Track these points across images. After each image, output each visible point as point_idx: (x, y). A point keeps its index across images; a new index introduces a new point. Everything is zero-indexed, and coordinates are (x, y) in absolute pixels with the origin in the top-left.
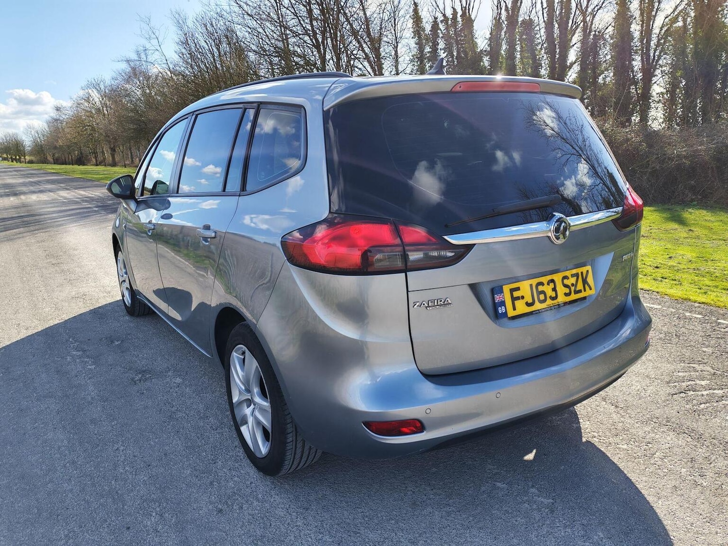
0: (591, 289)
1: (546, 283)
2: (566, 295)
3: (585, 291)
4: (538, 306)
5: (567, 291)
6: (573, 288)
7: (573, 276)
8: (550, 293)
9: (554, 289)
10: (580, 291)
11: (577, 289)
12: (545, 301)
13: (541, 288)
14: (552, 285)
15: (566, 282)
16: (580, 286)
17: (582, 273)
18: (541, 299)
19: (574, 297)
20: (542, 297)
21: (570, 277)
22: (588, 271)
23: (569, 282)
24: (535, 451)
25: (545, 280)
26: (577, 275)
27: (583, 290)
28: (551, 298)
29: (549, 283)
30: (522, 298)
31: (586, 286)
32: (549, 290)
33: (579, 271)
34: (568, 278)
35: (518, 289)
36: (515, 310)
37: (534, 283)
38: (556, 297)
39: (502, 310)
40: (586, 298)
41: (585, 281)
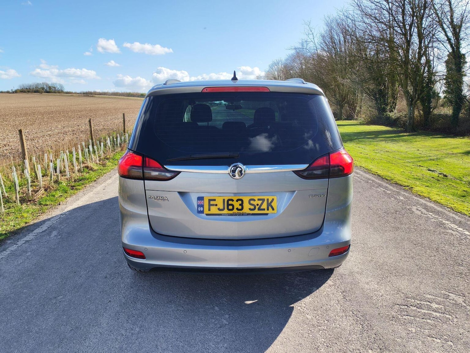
0: (273, 209)
1: (235, 200)
2: (250, 209)
3: (268, 209)
4: (226, 212)
5: (252, 207)
6: (257, 207)
7: (259, 200)
9: (242, 205)
10: (264, 210)
11: (261, 208)
12: (232, 210)
13: (230, 202)
14: (240, 202)
15: (252, 202)
16: (264, 206)
17: (268, 200)
18: (229, 208)
19: (256, 211)
21: (256, 200)
22: (273, 200)
23: (255, 203)
24: (256, 301)
25: (235, 199)
26: (263, 200)
27: (266, 209)
28: (237, 209)
29: (237, 200)
30: (216, 205)
31: (270, 208)
32: (237, 205)
33: (266, 198)
34: (254, 200)
35: (214, 200)
36: (209, 211)
37: (226, 199)
38: (241, 209)
39: (201, 209)
40: (268, 214)
41: (269, 205)
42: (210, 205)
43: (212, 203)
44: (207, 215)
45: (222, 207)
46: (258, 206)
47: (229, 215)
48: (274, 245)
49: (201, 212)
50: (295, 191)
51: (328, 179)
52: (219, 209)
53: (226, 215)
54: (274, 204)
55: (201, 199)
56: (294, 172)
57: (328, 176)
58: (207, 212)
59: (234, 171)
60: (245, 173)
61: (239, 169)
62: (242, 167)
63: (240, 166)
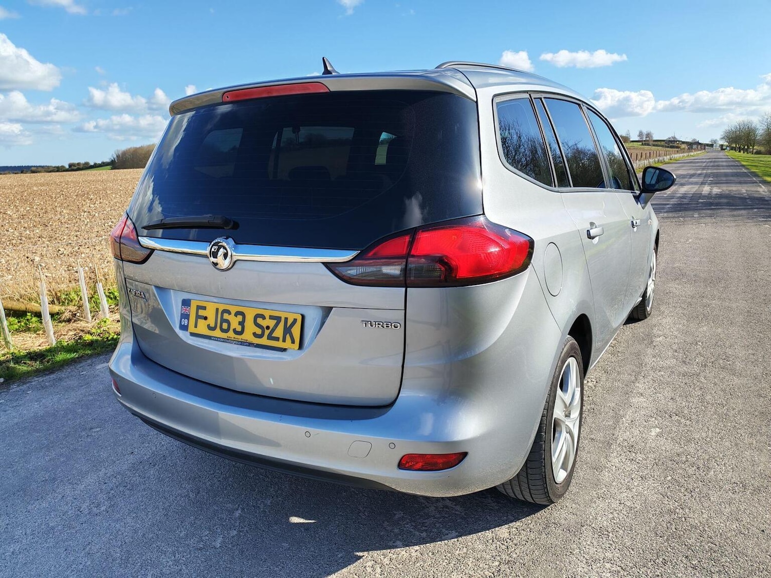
0: (293, 342)
1: (233, 313)
2: (255, 334)
3: (284, 341)
4: (217, 333)
5: (259, 331)
6: (267, 332)
7: (271, 317)
8: (235, 325)
9: (242, 323)
10: (277, 339)
11: (273, 335)
12: (226, 331)
13: (226, 316)
14: (240, 318)
15: (260, 321)
16: (279, 332)
17: (286, 319)
18: (223, 327)
19: (264, 341)
20: (225, 326)
21: (267, 317)
22: (295, 321)
23: (264, 323)
24: (314, 521)
25: (233, 310)
26: (278, 319)
27: (281, 339)
28: (234, 330)
29: (237, 314)
30: (206, 318)
31: (288, 336)
32: (235, 322)
33: (283, 315)
34: (263, 317)
35: (204, 308)
36: (196, 326)
37: (221, 308)
38: (241, 333)
39: (185, 322)
40: (285, 350)
41: (287, 330)
42: (198, 317)
43: (201, 313)
44: (192, 334)
45: (212, 325)
46: (269, 331)
47: (222, 340)
48: (283, 416)
49: (184, 328)
50: (331, 308)
51: (404, 289)
52: (208, 326)
53: (217, 339)
54: (296, 331)
55: (186, 303)
56: (326, 264)
57: (404, 281)
58: (192, 329)
59: (215, 255)
60: (235, 259)
61: (222, 250)
62: (227, 247)
63: (224, 244)
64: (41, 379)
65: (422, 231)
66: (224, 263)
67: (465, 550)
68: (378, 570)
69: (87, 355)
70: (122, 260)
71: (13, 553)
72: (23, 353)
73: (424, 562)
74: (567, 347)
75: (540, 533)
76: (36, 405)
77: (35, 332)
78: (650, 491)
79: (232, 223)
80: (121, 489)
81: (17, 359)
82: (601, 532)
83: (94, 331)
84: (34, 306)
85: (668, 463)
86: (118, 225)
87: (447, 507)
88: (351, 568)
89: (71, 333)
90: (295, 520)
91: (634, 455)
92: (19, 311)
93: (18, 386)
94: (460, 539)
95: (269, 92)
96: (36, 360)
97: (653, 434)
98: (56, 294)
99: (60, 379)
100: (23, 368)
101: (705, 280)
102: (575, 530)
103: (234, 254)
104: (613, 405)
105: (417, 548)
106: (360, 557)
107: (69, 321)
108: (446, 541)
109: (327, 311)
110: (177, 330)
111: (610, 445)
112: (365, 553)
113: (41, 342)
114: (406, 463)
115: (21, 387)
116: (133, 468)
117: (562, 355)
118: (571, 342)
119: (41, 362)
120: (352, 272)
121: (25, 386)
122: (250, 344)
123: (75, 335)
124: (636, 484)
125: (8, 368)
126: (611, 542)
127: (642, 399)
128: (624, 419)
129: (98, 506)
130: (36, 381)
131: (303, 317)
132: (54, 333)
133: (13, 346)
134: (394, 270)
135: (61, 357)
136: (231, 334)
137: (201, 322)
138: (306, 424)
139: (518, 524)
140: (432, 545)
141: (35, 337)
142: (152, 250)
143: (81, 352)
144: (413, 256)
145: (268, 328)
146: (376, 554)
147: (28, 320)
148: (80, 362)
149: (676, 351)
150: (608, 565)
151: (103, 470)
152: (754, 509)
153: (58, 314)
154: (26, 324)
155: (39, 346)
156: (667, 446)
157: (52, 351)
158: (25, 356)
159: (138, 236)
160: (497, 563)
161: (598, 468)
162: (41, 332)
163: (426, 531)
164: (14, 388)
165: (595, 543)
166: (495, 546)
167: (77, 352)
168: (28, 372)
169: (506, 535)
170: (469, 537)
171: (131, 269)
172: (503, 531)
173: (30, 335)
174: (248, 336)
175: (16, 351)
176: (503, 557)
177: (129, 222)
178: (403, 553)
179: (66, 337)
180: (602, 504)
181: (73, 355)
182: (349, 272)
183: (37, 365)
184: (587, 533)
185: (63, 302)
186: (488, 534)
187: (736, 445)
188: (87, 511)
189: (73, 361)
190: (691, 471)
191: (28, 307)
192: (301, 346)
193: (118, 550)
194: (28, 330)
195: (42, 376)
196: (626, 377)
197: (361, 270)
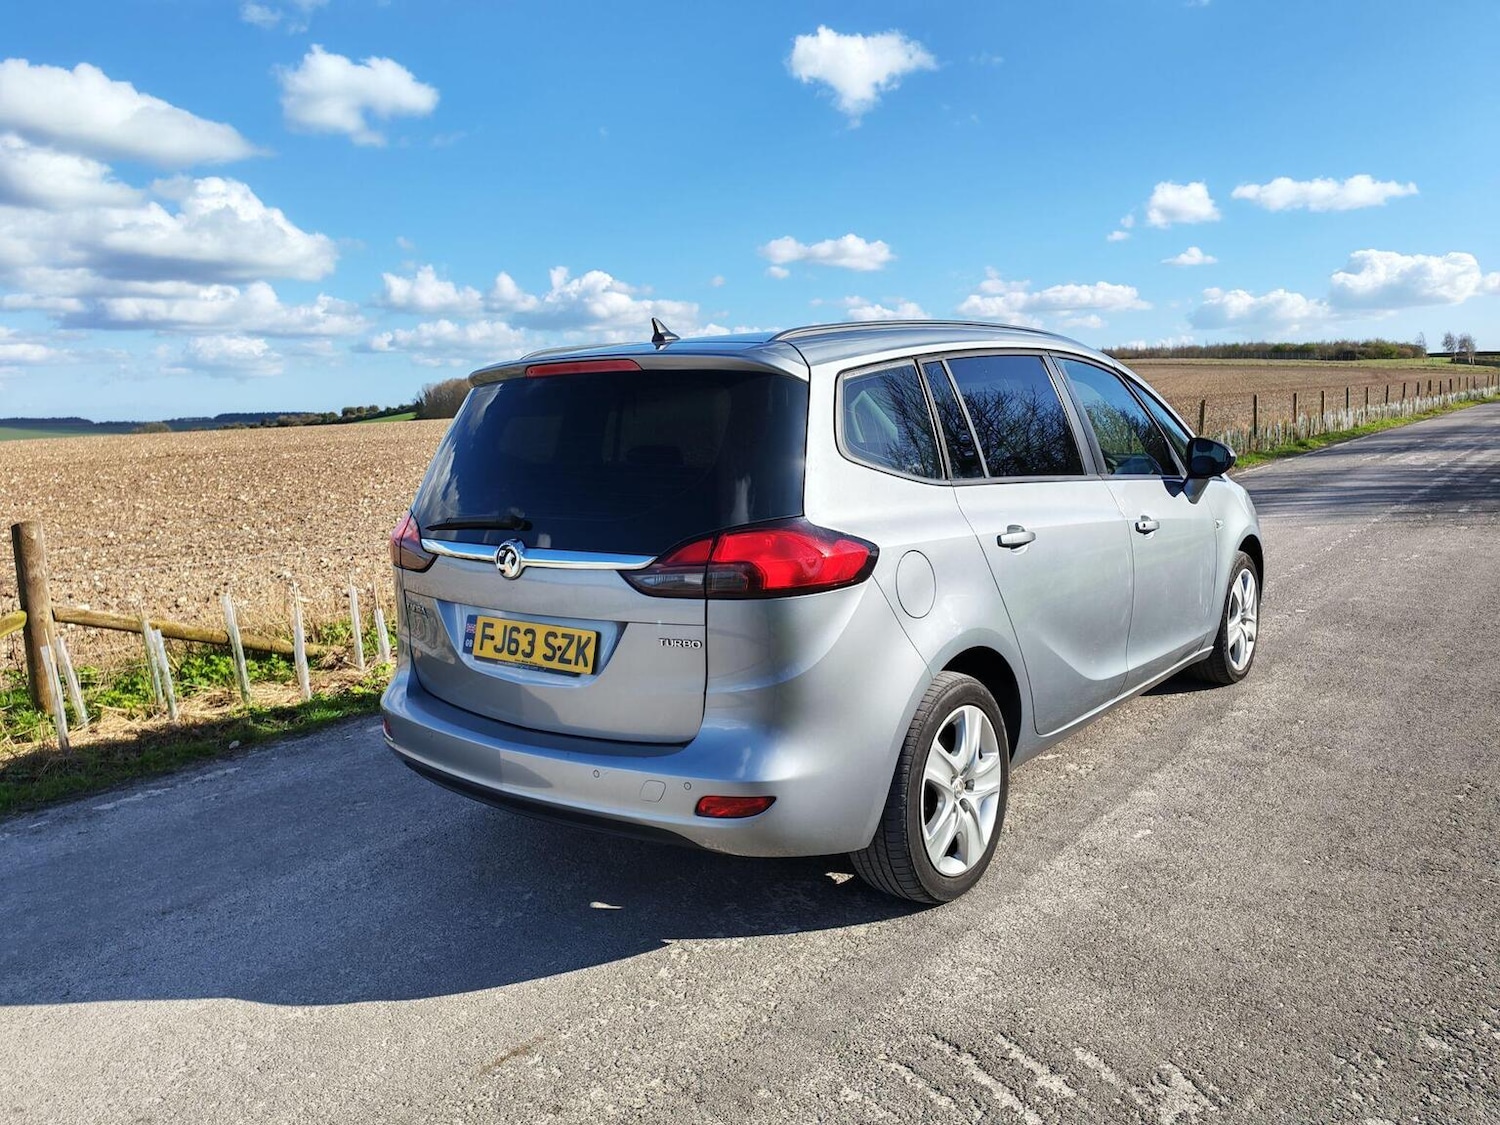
0: (586, 665)
1: (522, 631)
2: (546, 657)
3: (576, 663)
4: (505, 656)
5: (550, 653)
6: (559, 653)
7: (564, 636)
8: (524, 646)
9: (532, 644)
10: (569, 662)
11: (565, 657)
12: (514, 653)
13: (515, 635)
14: (530, 637)
15: (551, 640)
16: (571, 654)
17: (580, 637)
18: (511, 649)
19: (555, 664)
20: (513, 647)
21: (559, 635)
22: (589, 639)
23: (556, 642)
24: (620, 908)
25: (523, 627)
26: (570, 638)
27: (573, 662)
28: (523, 652)
29: (529, 631)
30: (492, 638)
31: (581, 658)
32: (524, 641)
33: (576, 632)
34: (555, 636)
35: (491, 626)
36: (481, 649)
37: (511, 624)
38: (529, 655)
39: (469, 643)
40: (577, 675)
41: (581, 651)
42: (485, 636)
43: (489, 631)
44: (477, 658)
45: (499, 646)
46: (561, 652)
47: (509, 664)
48: (571, 753)
49: (468, 650)
50: (627, 623)
51: (704, 601)
52: (495, 647)
53: (504, 662)
54: (590, 652)
55: (472, 620)
56: (620, 572)
57: (705, 593)
58: (477, 651)
59: (502, 560)
60: (523, 565)
61: (510, 555)
62: (515, 551)
63: (513, 548)
64: (290, 743)
65: (728, 535)
66: (512, 571)
67: (801, 945)
68: (685, 957)
69: (355, 714)
70: (402, 567)
71: (255, 923)
72: (266, 709)
73: (745, 952)
74: (955, 689)
75: (908, 933)
76: (283, 774)
77: (283, 682)
78: (1085, 901)
79: (523, 524)
80: (388, 867)
81: (258, 717)
82: (992, 938)
83: (367, 680)
84: (283, 644)
85: (1135, 870)
86: (400, 524)
87: (798, 902)
88: (654, 953)
89: (335, 684)
90: (598, 905)
91: (1091, 859)
92: (261, 650)
93: (260, 751)
94: (800, 934)
95: (577, 369)
96: (283, 720)
97: (1139, 835)
98: (315, 627)
99: (316, 745)
100: (265, 728)
101: (1388, 625)
102: (953, 935)
103: (523, 559)
104: (1101, 798)
105: (742, 939)
106: (668, 944)
107: (331, 667)
108: (781, 936)
109: (622, 626)
110: (460, 651)
111: (1062, 845)
112: (675, 941)
113: (290, 696)
114: (706, 806)
115: (263, 753)
116: (406, 846)
117: (944, 698)
118: (965, 684)
119: (291, 722)
120: (651, 580)
121: (269, 752)
122: (540, 669)
123: (340, 687)
124: (1071, 891)
125: (245, 727)
126: (998, 948)
127: (1152, 793)
128: (1105, 817)
129: (358, 883)
130: (283, 746)
131: (599, 635)
132: (310, 684)
133: (253, 699)
134: (696, 579)
135: (317, 715)
136: (520, 657)
137: (487, 642)
138: (594, 762)
139: (884, 923)
140: (762, 938)
141: (283, 690)
142: (436, 556)
143: (347, 710)
144: (715, 563)
145: (560, 648)
146: (687, 943)
147: (272, 664)
148: (345, 723)
149: (1251, 732)
150: (978, 970)
151: (367, 847)
152: (1223, 928)
153: (316, 657)
154: (270, 670)
155: (288, 702)
156: (1150, 851)
157: (305, 707)
158: (267, 714)
159: (421, 538)
160: (836, 960)
161: (1027, 871)
162: (290, 683)
163: (759, 924)
164: (254, 753)
165: (975, 947)
166: (841, 943)
167: (341, 709)
168: (273, 734)
169: (863, 933)
170: (812, 933)
171: (413, 580)
172: (860, 930)
173: (275, 686)
174: (537, 658)
175: (256, 707)
176: (848, 954)
177: (412, 522)
178: (722, 943)
179: (327, 689)
180: (1009, 909)
181: (335, 713)
182: (647, 581)
183: (285, 725)
184: (972, 937)
185: (325, 640)
186: (840, 931)
187: (1256, 855)
188: (343, 888)
189: (335, 721)
190: (1162, 881)
191: (274, 644)
192: (595, 671)
193: (378, 925)
194: (272, 678)
195: (291, 740)
196: (1145, 764)
197: (660, 578)
